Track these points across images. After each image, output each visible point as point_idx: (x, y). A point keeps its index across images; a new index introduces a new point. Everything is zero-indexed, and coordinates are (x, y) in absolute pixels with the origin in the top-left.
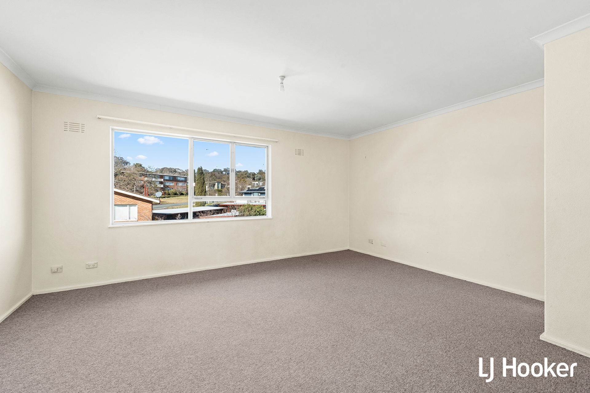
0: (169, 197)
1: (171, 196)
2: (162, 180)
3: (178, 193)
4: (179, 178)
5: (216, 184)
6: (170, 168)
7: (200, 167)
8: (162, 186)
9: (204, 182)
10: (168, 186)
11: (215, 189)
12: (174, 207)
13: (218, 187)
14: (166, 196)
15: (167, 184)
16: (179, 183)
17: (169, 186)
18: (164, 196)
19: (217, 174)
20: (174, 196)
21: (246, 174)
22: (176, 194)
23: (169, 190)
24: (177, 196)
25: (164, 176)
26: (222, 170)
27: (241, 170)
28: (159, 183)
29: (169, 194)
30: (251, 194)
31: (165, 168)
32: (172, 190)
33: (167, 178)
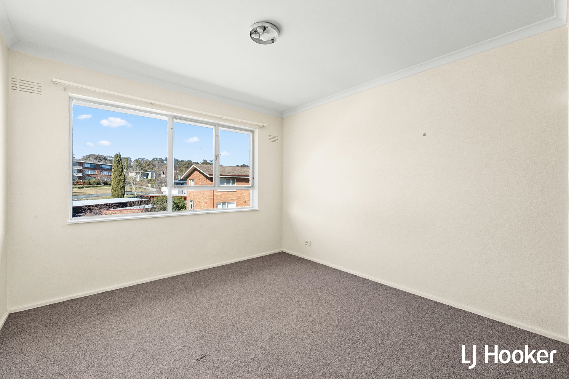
0: (89, 187)
1: (92, 186)
2: (81, 168)
3: (101, 183)
4: (103, 166)
5: (150, 173)
6: (99, 155)
7: (118, 154)
8: (80, 175)
9: (123, 170)
10: (88, 175)
11: (148, 178)
12: (88, 199)
13: (152, 177)
14: (85, 186)
15: (88, 172)
16: (104, 172)
17: (91, 175)
18: (83, 186)
19: (156, 163)
20: (95, 187)
21: (188, 164)
22: (98, 184)
23: (90, 179)
24: (100, 186)
25: (83, 164)
26: (163, 159)
27: (184, 160)
28: (77, 171)
29: (90, 184)
30: (183, 184)
31: (92, 155)
32: (94, 180)
33: (88, 166)
